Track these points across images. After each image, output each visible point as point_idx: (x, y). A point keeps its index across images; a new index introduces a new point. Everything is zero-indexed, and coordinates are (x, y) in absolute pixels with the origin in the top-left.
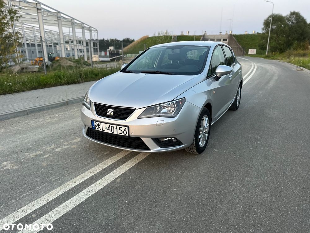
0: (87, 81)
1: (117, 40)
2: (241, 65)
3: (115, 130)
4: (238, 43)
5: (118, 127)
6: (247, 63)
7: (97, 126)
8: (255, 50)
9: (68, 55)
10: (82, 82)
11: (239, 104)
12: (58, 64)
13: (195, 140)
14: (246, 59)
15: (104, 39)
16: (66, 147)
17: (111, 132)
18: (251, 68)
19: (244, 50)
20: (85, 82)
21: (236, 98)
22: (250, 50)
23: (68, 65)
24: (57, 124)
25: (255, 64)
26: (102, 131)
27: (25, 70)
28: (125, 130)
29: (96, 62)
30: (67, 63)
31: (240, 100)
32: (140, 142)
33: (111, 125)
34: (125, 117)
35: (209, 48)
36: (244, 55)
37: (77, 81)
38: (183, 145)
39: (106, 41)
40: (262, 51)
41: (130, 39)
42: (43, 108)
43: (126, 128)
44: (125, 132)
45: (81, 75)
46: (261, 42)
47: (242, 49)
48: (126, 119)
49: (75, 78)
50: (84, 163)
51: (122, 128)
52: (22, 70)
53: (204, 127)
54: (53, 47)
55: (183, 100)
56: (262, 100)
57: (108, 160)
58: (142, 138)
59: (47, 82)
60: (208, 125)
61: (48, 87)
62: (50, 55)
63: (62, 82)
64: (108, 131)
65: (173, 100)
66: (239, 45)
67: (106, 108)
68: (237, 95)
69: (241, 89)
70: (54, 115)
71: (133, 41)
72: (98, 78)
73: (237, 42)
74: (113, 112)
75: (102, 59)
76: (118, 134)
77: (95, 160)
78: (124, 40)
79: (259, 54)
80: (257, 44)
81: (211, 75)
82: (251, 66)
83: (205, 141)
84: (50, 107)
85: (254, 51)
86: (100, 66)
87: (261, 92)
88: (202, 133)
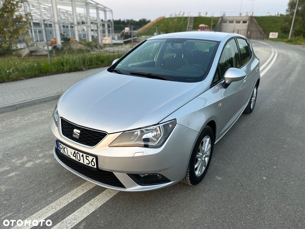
0: (91, 68)
1: (133, 21)
2: (259, 60)
3: (82, 158)
4: (258, 26)
5: (85, 155)
6: (267, 49)
7: (62, 148)
8: (277, 34)
9: (84, 36)
10: (85, 70)
11: (254, 106)
12: (69, 47)
13: (189, 172)
14: (266, 44)
15: (120, 20)
16: (38, 161)
17: (77, 160)
18: (270, 55)
19: (264, 33)
20: (89, 69)
21: (251, 99)
22: (271, 34)
23: (78, 48)
24: (42, 125)
25: (275, 50)
26: (67, 155)
27: (34, 54)
28: (92, 161)
29: (108, 44)
30: (77, 46)
31: (255, 101)
32: (112, 177)
33: (76, 152)
34: (94, 143)
35: (218, 43)
36: (264, 39)
37: (80, 69)
38: (171, 183)
39: (122, 21)
40: (284, 34)
41: (146, 20)
42: (35, 102)
43: (93, 159)
44: (93, 163)
45: (84, 62)
46: (284, 25)
47: (263, 33)
48: (95, 145)
49: (78, 65)
50: (50, 191)
51: (88, 157)
52: (31, 53)
53: (204, 151)
54: (69, 29)
55: (174, 122)
56: (281, 100)
57: (79, 187)
58: (115, 173)
59: (48, 70)
60: (210, 146)
61: (49, 75)
62: (66, 36)
63: (64, 70)
64: (74, 158)
65: (158, 124)
66: (259, 28)
67: (72, 128)
68: (252, 97)
69: (257, 89)
70: (44, 112)
71: (149, 21)
72: (103, 64)
73: (258, 24)
74: (79, 135)
75: (114, 42)
76: (85, 163)
77: (64, 187)
78: (140, 21)
79: (281, 38)
80: (279, 27)
81: (217, 80)
82: (271, 52)
83: (205, 166)
84: (42, 100)
85: (275, 35)
86: (111, 49)
87: (281, 88)
88: (200, 160)
